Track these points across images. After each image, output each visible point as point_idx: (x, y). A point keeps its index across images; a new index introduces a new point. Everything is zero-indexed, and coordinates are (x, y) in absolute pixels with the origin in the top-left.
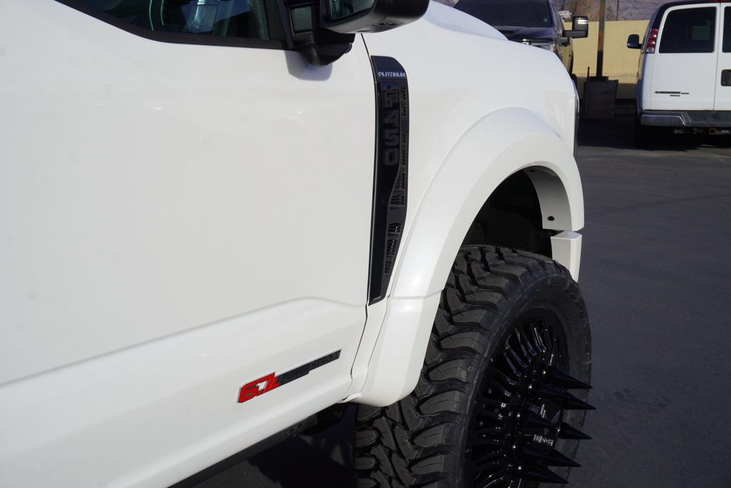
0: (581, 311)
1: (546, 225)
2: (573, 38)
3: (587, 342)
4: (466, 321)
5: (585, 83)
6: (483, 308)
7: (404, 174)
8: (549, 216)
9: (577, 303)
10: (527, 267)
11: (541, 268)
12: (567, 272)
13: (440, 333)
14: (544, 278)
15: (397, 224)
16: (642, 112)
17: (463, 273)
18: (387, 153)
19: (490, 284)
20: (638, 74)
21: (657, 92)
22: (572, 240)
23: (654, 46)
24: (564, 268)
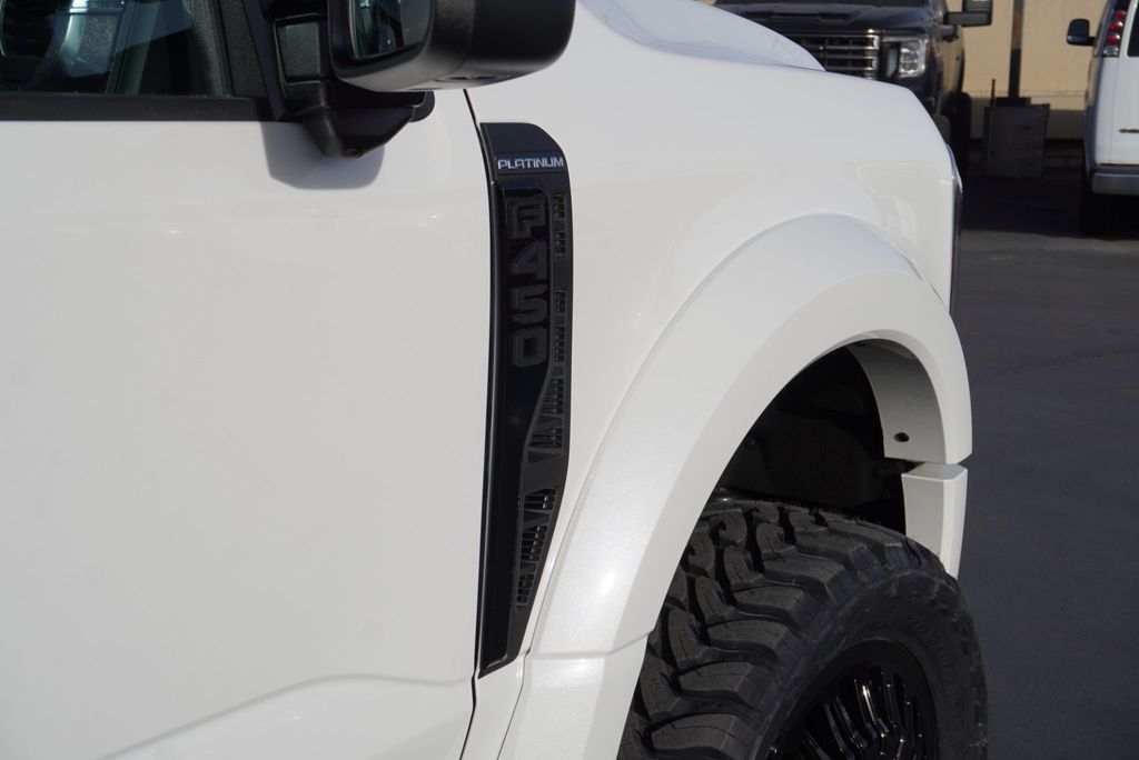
0: (964, 639)
1: (892, 450)
2: (964, 26)
3: (977, 702)
4: (707, 689)
5: (987, 110)
6: (746, 658)
7: (561, 381)
8: (899, 431)
9: (954, 624)
10: (845, 561)
11: (876, 561)
12: (932, 560)
13: (651, 713)
14: (882, 582)
15: (546, 492)
16: (1095, 169)
17: (705, 574)
18: (518, 341)
19: (763, 603)
20: (1087, 95)
21: (1123, 131)
22: (945, 481)
23: (1118, 43)
24: (926, 552)
